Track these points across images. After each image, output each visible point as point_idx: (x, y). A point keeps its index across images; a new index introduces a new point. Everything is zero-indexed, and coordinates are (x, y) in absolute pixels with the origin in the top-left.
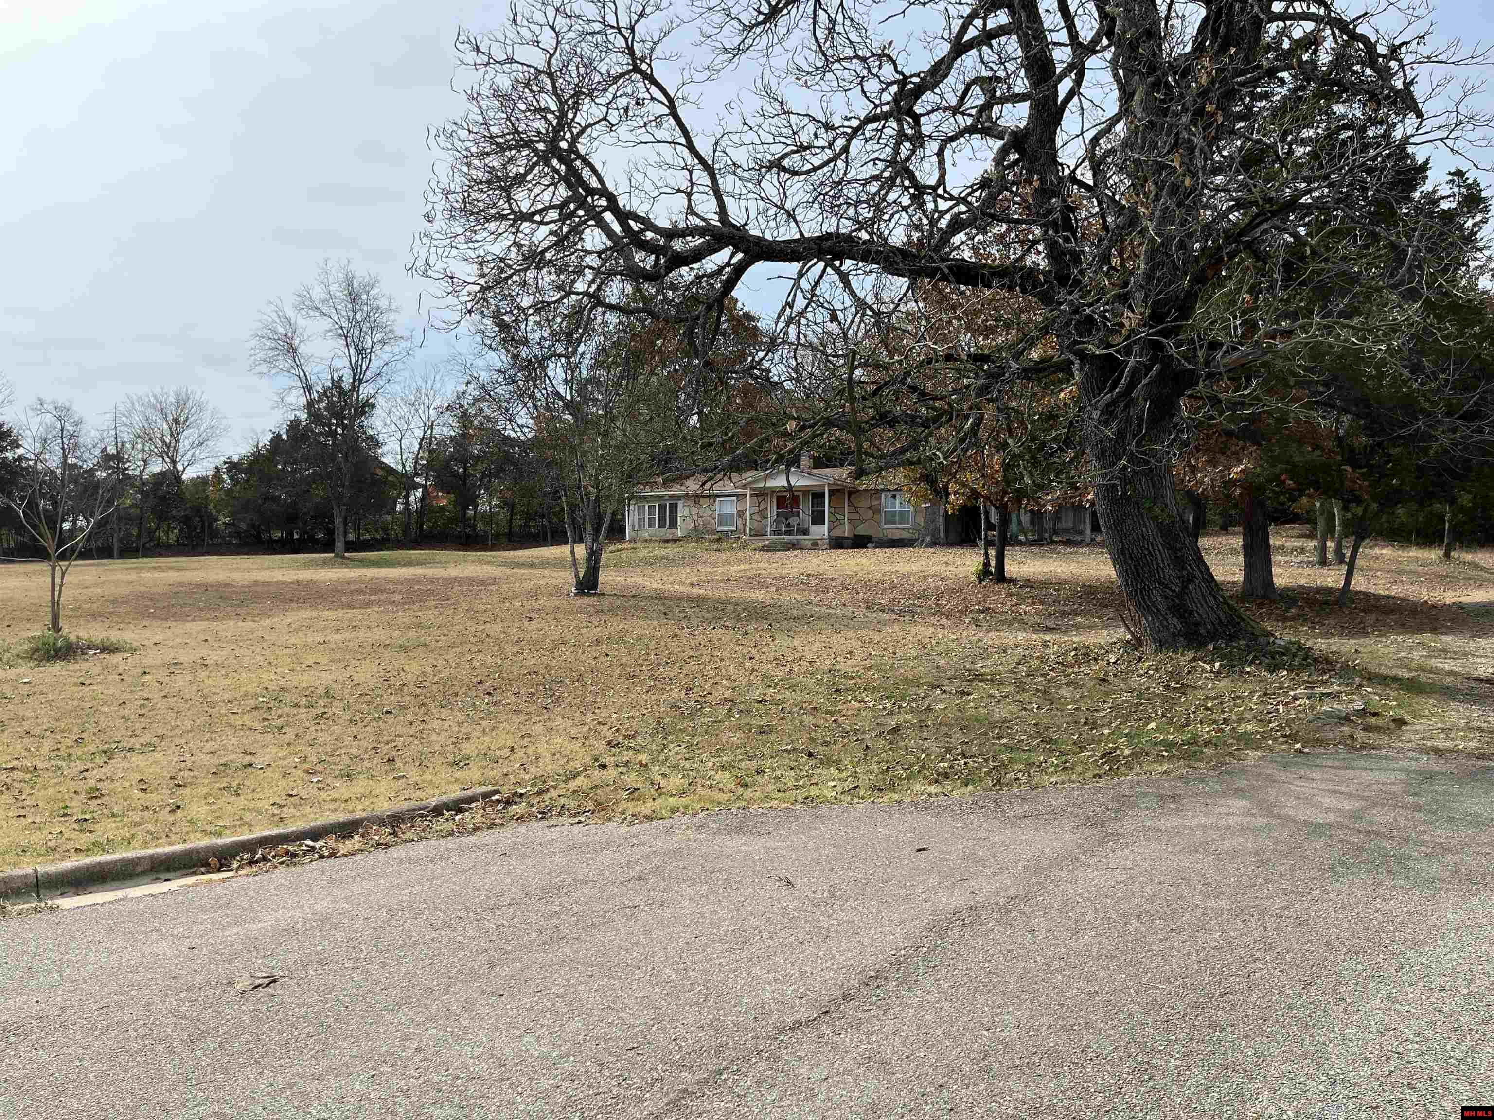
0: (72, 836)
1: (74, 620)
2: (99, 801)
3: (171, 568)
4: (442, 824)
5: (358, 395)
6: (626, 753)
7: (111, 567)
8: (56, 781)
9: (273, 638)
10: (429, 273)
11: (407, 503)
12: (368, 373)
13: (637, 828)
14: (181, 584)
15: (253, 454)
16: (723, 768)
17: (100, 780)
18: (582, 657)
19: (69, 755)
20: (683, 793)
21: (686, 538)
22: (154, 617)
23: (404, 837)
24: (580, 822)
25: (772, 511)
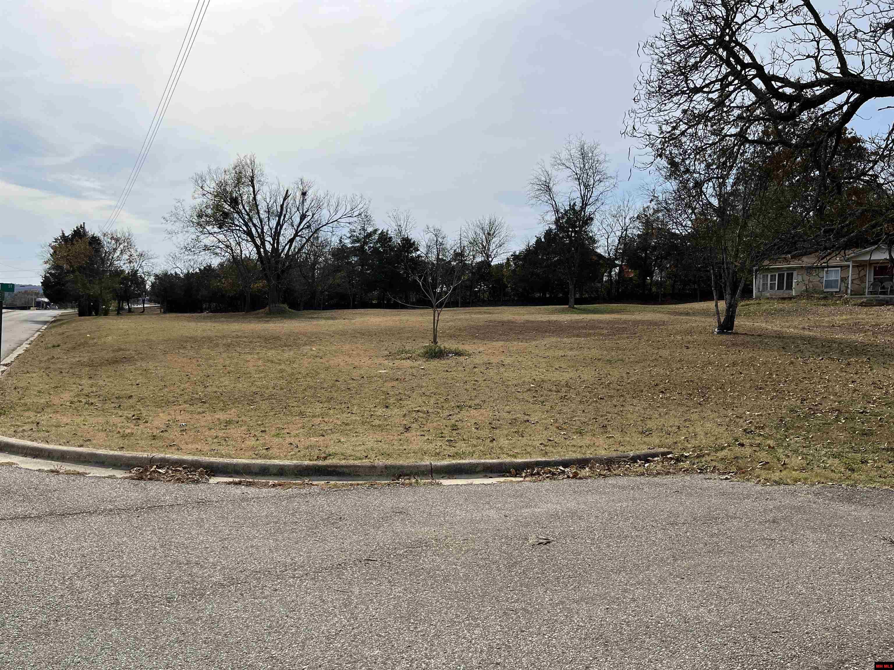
0: (446, 448)
1: (442, 338)
2: (457, 432)
3: (485, 313)
4: (636, 467)
5: (585, 213)
6: (757, 438)
7: (458, 312)
8: (437, 419)
9: (537, 352)
10: (635, 134)
11: (610, 276)
12: (591, 200)
13: (769, 488)
14: (490, 321)
15: (526, 250)
16: (834, 456)
17: (457, 421)
18: (724, 374)
19: (442, 407)
20: (802, 469)
21: (799, 297)
22: (478, 338)
23: (614, 472)
24: (727, 479)
25: (870, 277)
